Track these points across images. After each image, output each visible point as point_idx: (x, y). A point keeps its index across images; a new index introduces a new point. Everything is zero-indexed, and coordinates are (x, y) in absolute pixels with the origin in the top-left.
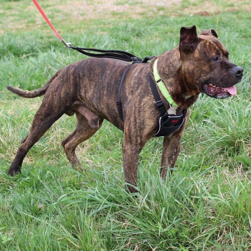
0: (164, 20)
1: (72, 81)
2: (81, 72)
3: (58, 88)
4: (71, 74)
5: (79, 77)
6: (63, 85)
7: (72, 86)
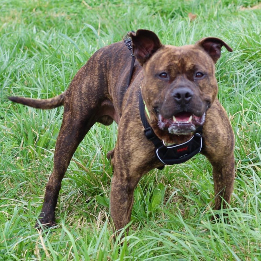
1: (97, 71)
2: (108, 61)
3: (80, 79)
4: (98, 61)
5: (106, 67)
6: (87, 75)
7: (96, 78)
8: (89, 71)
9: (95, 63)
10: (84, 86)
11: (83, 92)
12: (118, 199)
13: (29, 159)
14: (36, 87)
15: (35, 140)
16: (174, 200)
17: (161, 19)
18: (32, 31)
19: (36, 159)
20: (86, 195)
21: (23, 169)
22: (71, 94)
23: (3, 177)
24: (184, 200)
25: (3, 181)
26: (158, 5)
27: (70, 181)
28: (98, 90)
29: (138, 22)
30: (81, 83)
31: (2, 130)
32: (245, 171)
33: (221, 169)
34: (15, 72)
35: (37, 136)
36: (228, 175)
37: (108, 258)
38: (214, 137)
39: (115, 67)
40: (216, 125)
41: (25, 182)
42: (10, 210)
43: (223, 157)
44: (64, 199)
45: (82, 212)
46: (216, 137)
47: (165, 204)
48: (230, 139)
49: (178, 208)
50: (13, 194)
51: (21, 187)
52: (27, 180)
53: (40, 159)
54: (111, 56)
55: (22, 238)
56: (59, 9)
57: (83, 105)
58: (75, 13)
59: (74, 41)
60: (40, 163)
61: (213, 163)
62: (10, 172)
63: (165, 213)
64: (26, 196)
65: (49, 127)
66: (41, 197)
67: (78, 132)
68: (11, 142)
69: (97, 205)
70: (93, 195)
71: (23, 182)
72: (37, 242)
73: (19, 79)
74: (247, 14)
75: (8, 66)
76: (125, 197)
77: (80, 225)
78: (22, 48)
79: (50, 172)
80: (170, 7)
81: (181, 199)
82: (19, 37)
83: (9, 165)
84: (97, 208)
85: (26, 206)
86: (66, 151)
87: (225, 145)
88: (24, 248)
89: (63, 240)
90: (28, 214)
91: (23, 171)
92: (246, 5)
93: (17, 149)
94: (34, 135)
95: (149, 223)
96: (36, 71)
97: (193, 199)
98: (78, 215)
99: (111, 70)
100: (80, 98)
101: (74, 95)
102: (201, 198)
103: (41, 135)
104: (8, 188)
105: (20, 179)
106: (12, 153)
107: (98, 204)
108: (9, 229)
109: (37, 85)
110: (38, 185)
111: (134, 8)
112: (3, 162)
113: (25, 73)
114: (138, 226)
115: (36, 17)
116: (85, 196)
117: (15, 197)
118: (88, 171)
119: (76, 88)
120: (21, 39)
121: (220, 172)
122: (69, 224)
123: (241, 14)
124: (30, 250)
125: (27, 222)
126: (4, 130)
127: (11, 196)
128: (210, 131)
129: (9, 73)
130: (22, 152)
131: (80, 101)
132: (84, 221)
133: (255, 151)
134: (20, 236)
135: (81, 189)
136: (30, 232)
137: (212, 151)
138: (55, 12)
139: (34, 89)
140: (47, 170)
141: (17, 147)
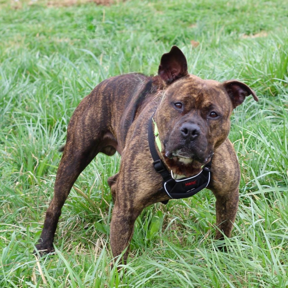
0: (34, 13)
1: (101, 103)
2: (112, 93)
3: (84, 110)
4: (102, 92)
5: (109, 99)
6: (90, 106)
7: (100, 111)
8: (93, 102)
9: (99, 94)
10: (87, 117)
11: (86, 124)
12: (119, 229)
13: (28, 185)
14: (37, 112)
15: (35, 165)
16: (172, 228)
17: (163, 46)
18: (35, 56)
19: (36, 185)
20: (84, 221)
21: (23, 195)
22: (74, 124)
23: (2, 203)
24: (182, 227)
25: (2, 206)
26: (161, 32)
27: (68, 207)
28: (101, 122)
29: (141, 48)
30: (84, 114)
31: (2, 155)
32: (244, 200)
33: (226, 202)
34: (17, 97)
35: (37, 162)
36: (232, 208)
37: (105, 286)
38: (222, 172)
39: (119, 99)
40: (224, 160)
41: (24, 207)
42: (8, 236)
43: (228, 191)
44: (63, 225)
45: (80, 238)
46: (223, 172)
47: (163, 231)
48: (237, 175)
49: (176, 235)
50: (11, 219)
51: (20, 212)
52: (26, 205)
53: (39, 185)
54: (114, 88)
55: (19, 264)
56: (62, 34)
57: (86, 137)
58: (79, 38)
59: (76, 66)
60: (39, 188)
61: (218, 197)
62: (9, 197)
63: (163, 241)
64: (24, 222)
65: (49, 152)
66: (39, 223)
67: (79, 163)
68: (11, 167)
69: (95, 232)
70: (92, 221)
71: (22, 208)
72: (34, 269)
73: (20, 104)
74: (249, 41)
75: (10, 91)
76: (126, 227)
77: (78, 251)
78: (24, 73)
79: (49, 198)
80: (173, 34)
81: (179, 227)
82: (21, 62)
83: (9, 190)
84: (95, 234)
85: (24, 232)
86: (67, 181)
87: (232, 181)
88: (21, 274)
89: (61, 267)
90: (26, 239)
91: (22, 196)
92: (248, 33)
93: (17, 175)
94: (34, 160)
95: (147, 250)
96: (37, 97)
97: (191, 227)
98: (77, 241)
99: (115, 102)
100: (83, 130)
101: (77, 125)
102: (199, 226)
103: (41, 161)
104: (7, 213)
105: (19, 204)
106: (12, 178)
107: (96, 230)
108: (7, 255)
109: (38, 110)
110: (37, 210)
111: (137, 34)
112: (2, 187)
113: (27, 98)
114: (136, 253)
115: (39, 42)
116: (83, 223)
117: (14, 222)
118: (87, 197)
119: (79, 119)
120: (23, 63)
121: (224, 205)
122: (67, 250)
123: (243, 42)
124: (27, 276)
125: (25, 248)
126: (4, 155)
127: (10, 221)
128: (218, 166)
129: (10, 98)
130: (22, 178)
131: (83, 132)
132: (82, 247)
133: (254, 180)
134: (18, 262)
135: (80, 215)
136: (28, 258)
137: (219, 186)
138: (58, 38)
139: (35, 114)
140: (46, 196)
141: (17, 173)
